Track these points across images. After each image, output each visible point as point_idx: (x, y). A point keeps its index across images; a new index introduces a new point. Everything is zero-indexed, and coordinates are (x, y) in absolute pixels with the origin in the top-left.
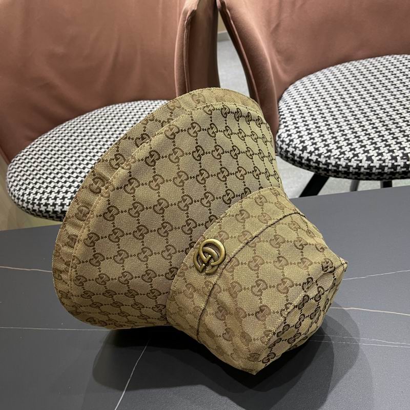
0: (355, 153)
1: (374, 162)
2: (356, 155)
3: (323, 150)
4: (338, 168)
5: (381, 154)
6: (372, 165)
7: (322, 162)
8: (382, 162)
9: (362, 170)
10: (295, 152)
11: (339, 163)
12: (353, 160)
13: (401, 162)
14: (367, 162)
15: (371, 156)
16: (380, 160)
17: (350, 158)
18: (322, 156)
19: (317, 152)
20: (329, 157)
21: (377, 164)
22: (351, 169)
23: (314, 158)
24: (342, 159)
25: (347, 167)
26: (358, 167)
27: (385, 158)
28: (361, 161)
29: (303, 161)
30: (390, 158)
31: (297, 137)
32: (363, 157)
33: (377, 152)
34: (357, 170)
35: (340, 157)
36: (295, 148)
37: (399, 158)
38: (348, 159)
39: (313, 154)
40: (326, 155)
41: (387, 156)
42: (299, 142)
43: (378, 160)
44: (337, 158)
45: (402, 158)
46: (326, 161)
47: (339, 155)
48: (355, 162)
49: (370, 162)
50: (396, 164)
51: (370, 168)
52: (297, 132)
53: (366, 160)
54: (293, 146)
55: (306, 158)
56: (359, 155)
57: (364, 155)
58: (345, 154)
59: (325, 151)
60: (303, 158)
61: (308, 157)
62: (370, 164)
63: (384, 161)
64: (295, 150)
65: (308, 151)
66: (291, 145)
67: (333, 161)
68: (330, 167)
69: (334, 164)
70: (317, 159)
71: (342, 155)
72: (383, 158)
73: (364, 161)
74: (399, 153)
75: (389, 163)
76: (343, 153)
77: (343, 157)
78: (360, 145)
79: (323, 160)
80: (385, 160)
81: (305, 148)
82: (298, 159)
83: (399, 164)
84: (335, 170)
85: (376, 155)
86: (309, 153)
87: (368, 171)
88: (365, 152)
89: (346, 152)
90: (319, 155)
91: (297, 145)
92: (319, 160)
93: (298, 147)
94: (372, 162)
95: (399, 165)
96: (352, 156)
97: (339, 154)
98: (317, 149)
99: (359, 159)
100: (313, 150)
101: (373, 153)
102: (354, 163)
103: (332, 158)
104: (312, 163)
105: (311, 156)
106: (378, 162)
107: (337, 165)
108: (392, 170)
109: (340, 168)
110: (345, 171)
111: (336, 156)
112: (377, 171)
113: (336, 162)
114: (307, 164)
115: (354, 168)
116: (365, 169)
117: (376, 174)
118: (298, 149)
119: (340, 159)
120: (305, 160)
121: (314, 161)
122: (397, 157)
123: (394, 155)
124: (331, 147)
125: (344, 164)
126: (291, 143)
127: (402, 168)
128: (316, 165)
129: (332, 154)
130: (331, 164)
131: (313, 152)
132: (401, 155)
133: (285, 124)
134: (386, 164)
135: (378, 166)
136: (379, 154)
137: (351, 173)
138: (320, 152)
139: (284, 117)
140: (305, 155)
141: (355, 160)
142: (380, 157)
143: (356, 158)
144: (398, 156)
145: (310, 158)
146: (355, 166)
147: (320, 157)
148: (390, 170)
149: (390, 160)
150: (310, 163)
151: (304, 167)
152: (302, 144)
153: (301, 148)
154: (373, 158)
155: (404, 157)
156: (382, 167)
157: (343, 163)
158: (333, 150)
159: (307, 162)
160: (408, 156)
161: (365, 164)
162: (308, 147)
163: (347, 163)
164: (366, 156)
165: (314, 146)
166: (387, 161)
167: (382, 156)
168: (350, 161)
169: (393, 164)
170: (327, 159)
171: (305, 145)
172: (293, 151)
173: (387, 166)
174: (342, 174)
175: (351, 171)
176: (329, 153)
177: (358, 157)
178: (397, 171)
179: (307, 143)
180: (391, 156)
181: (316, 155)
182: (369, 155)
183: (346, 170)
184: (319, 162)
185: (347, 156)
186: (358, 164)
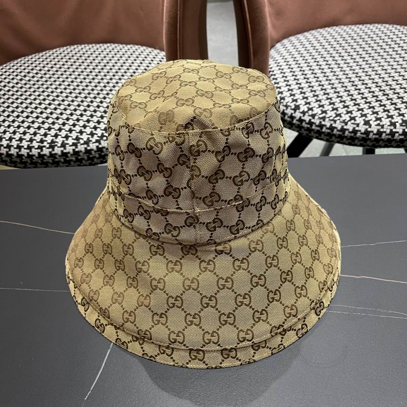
0: (352, 116)
1: (372, 127)
2: (354, 118)
3: (317, 111)
4: (333, 131)
5: (380, 119)
6: (369, 129)
7: (315, 123)
8: (380, 127)
9: (359, 134)
10: (285, 111)
11: (334, 125)
12: (349, 123)
13: (399, 129)
14: (364, 126)
15: (369, 121)
16: (378, 125)
17: (346, 121)
18: (316, 117)
19: (310, 113)
20: (324, 118)
21: (374, 129)
22: (347, 133)
23: (307, 118)
24: (338, 122)
25: (343, 130)
26: (355, 131)
27: (384, 123)
28: (358, 125)
29: (295, 121)
30: (389, 124)
31: (289, 95)
32: (360, 121)
33: (375, 117)
34: (353, 135)
35: (336, 119)
36: (287, 106)
38: (344, 121)
39: (307, 114)
40: (321, 116)
41: (386, 122)
42: (291, 101)
43: (376, 125)
44: (332, 120)
45: (401, 125)
46: (321, 122)
47: (335, 117)
48: (352, 125)
49: (367, 127)
50: (394, 130)
51: (367, 133)
52: (289, 90)
53: (364, 125)
54: (285, 104)
55: (298, 118)
56: (357, 118)
57: (361, 119)
58: (341, 117)
59: (320, 112)
60: (295, 117)
61: (300, 117)
62: (367, 129)
63: (383, 127)
64: (287, 109)
65: (301, 110)
66: (282, 103)
67: (327, 123)
68: (324, 130)
69: (328, 126)
70: (310, 120)
71: (338, 118)
72: (381, 124)
73: (361, 125)
74: (398, 120)
75: (387, 128)
76: (339, 115)
77: (339, 119)
78: (357, 108)
79: (317, 121)
80: (383, 125)
81: (297, 108)
82: (289, 119)
83: (397, 130)
84: (328, 133)
85: (374, 119)
86: (301, 113)
87: (365, 136)
88: (362, 115)
89: (342, 115)
90: (313, 116)
91: (288, 104)
92: (313, 120)
93: (289, 106)
94: (370, 127)
95: (398, 132)
96: (348, 119)
97: (334, 115)
98: (311, 109)
99: (356, 122)
100: (306, 110)
101: (371, 117)
102: (350, 127)
103: (327, 120)
104: (304, 124)
105: (304, 116)
106: (376, 127)
107: (332, 128)
108: (390, 137)
109: (335, 132)
110: (339, 135)
111: (331, 118)
112: (374, 137)
113: (331, 125)
114: (298, 125)
115: (350, 132)
116: (361, 134)
117: (373, 140)
118: (289, 108)
119: (335, 121)
120: (297, 120)
121: (307, 122)
122: (397, 124)
123: (393, 121)
124: (326, 108)
125: (339, 127)
126: (282, 101)
127: (400, 135)
128: (309, 126)
129: (327, 116)
130: (325, 126)
131: (307, 112)
132: (400, 122)
133: (274, 81)
134: (385, 130)
135: (375, 132)
136: (377, 119)
137: (346, 137)
138: (314, 113)
139: (274, 73)
140: (298, 115)
141: (352, 124)
142: (378, 122)
143: (353, 121)
144: (397, 122)
145: (303, 118)
146: (351, 129)
147: (314, 118)
148: (387, 137)
149: (389, 126)
150: (301, 124)
151: (294, 128)
152: (294, 103)
153: (293, 107)
154: (371, 122)
155: (403, 124)
156: (379, 133)
157: (338, 125)
158: (328, 112)
159: (299, 123)
161: (362, 128)
162: (301, 106)
163: (343, 126)
164: (364, 120)
165: (308, 105)
166: (385, 126)
167: (381, 121)
168: (346, 124)
169: (391, 130)
170: (322, 120)
171: (297, 104)
172: (284, 110)
173: (385, 132)
174: (336, 137)
175: (346, 135)
176: (324, 115)
177: (355, 120)
178: (395, 138)
179: (299, 102)
180: (390, 121)
181: (309, 116)
182: (367, 119)
183: (341, 133)
184: (313, 123)
185: (344, 118)
186: (354, 128)
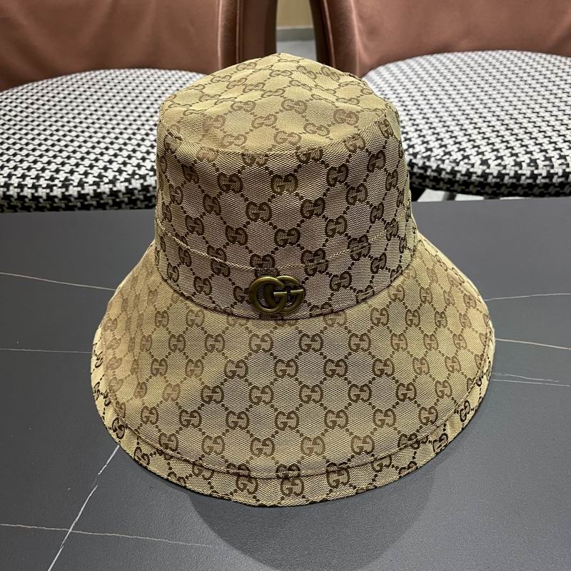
0: (465, 154)
1: (491, 167)
2: (467, 157)
4: (440, 174)
5: (501, 158)
6: (487, 171)
7: (417, 165)
8: (502, 168)
11: (442, 166)
12: (462, 163)
13: (526, 171)
14: (481, 167)
15: (487, 160)
16: (499, 165)
17: (458, 161)
18: (419, 156)
19: (411, 151)
20: (428, 158)
21: (494, 170)
22: (458, 175)
24: (447, 162)
25: (453, 172)
26: (469, 174)
27: (507, 163)
28: (473, 165)
30: (513, 163)
32: (476, 160)
33: (495, 155)
34: (466, 178)
35: (444, 158)
37: (524, 165)
38: (455, 161)
40: (425, 155)
41: (509, 161)
43: (496, 166)
44: (440, 160)
45: (529, 165)
46: (424, 163)
47: (442, 156)
48: (465, 166)
49: (485, 167)
50: (520, 172)
51: (485, 175)
53: (481, 164)
56: (471, 157)
57: (477, 158)
58: (451, 155)
59: (424, 150)
62: (485, 170)
63: (505, 167)
67: (433, 164)
68: (429, 173)
69: (434, 168)
70: (411, 160)
71: (447, 156)
72: (503, 163)
73: (477, 165)
74: (525, 158)
75: (511, 170)
76: (449, 153)
77: (448, 159)
78: (472, 145)
79: (419, 161)
83: (524, 172)
84: (435, 177)
85: (494, 158)
87: (482, 180)
88: (479, 153)
89: (452, 153)
90: (415, 155)
92: (414, 161)
94: (489, 168)
95: (524, 175)
96: (461, 158)
97: (442, 154)
98: (412, 146)
99: (470, 162)
101: (490, 156)
102: (463, 168)
103: (433, 159)
107: (439, 170)
108: (514, 181)
109: (443, 175)
110: (449, 179)
111: (438, 157)
112: (494, 180)
113: (438, 166)
115: (462, 175)
116: (478, 176)
117: (492, 185)
119: (443, 161)
122: (523, 163)
123: (518, 160)
124: (432, 145)
125: (449, 169)
129: (433, 154)
130: (430, 167)
132: (528, 161)
134: (507, 172)
135: (495, 174)
136: (498, 158)
137: (458, 182)
138: (416, 151)
141: (465, 164)
142: (499, 161)
143: (466, 161)
144: (524, 161)
146: (464, 172)
147: (415, 158)
148: (511, 181)
149: (513, 166)
154: (490, 162)
155: (532, 164)
156: (501, 176)
157: (447, 166)
158: (434, 149)
160: (536, 163)
161: (479, 169)
163: (453, 168)
164: (481, 159)
166: (508, 167)
167: (503, 160)
168: (458, 164)
169: (516, 172)
170: (426, 160)
173: (508, 174)
174: (445, 183)
175: (457, 179)
176: (429, 153)
177: (469, 159)
178: (521, 182)
180: (515, 160)
181: (409, 154)
182: (484, 158)
183: (451, 177)
184: (415, 164)
185: (454, 157)
186: (468, 169)
